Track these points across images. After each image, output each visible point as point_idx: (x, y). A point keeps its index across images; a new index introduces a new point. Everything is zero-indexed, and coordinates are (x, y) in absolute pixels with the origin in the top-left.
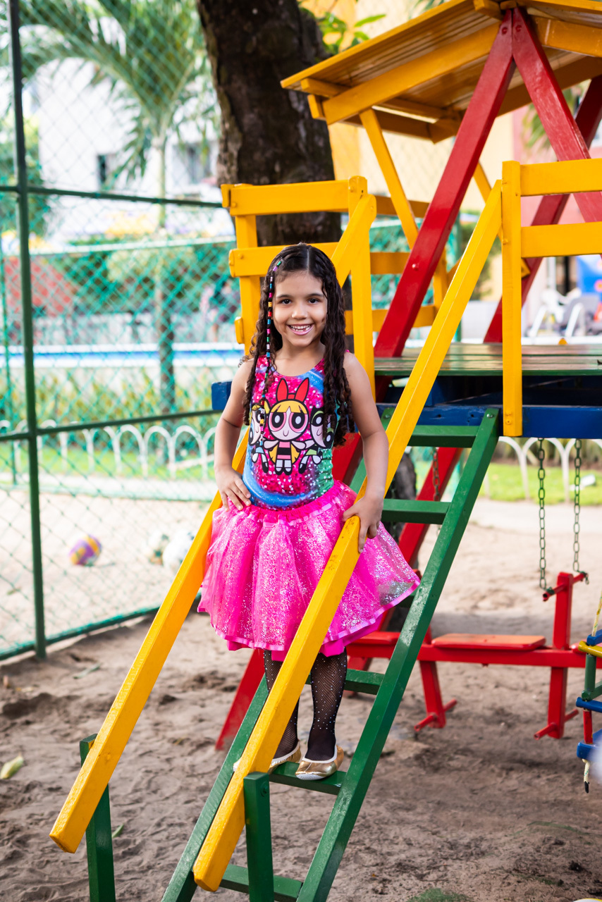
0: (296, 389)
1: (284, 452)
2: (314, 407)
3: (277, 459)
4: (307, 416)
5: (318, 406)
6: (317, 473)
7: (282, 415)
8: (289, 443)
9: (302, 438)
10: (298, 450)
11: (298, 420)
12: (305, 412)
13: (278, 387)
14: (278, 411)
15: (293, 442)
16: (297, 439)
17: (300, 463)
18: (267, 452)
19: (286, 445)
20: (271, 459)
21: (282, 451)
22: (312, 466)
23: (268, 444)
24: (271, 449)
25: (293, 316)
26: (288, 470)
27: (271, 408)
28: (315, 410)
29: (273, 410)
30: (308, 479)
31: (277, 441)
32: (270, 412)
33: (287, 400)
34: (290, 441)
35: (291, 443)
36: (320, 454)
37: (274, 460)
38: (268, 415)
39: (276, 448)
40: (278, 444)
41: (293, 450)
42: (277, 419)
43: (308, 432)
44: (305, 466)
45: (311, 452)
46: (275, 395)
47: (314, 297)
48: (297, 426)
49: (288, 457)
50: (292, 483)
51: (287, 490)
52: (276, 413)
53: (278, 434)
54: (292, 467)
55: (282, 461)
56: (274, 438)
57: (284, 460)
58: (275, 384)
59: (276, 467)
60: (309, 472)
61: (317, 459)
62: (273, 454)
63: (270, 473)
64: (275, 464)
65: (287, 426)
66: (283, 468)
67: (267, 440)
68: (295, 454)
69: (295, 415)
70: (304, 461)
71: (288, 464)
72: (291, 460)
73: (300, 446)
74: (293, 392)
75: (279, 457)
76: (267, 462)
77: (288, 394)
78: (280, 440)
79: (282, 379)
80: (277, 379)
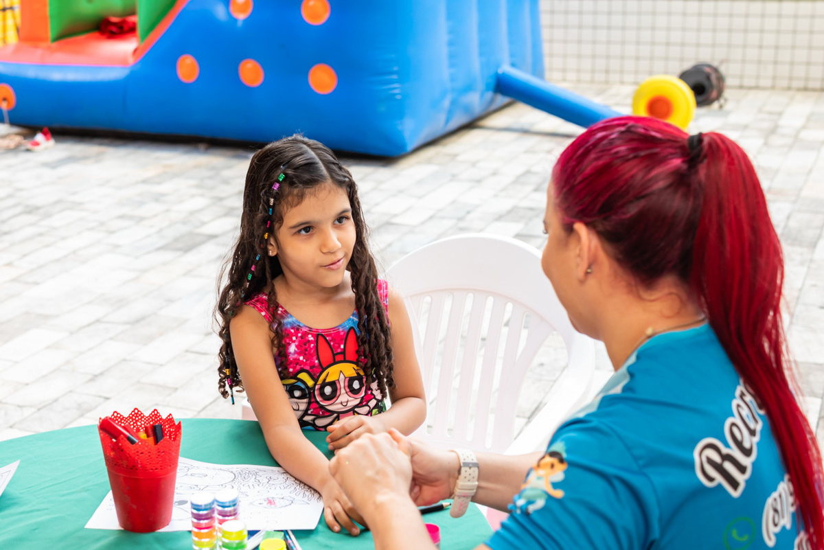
0: (342, 346)
4: (365, 379)
7: (333, 384)
11: (356, 385)
12: (361, 373)
13: (316, 348)
14: (327, 381)
15: (356, 409)
16: (359, 405)
23: (323, 422)
29: (320, 381)
31: (335, 415)
32: (315, 385)
33: (335, 363)
34: (353, 411)
38: (314, 389)
40: (338, 418)
42: (328, 390)
43: (369, 392)
46: (316, 361)
48: (355, 392)
52: (324, 385)
56: (332, 412)
58: (312, 345)
65: (343, 396)
69: (351, 380)
74: (339, 350)
77: (334, 355)
78: (340, 413)
79: (319, 335)
80: (311, 338)
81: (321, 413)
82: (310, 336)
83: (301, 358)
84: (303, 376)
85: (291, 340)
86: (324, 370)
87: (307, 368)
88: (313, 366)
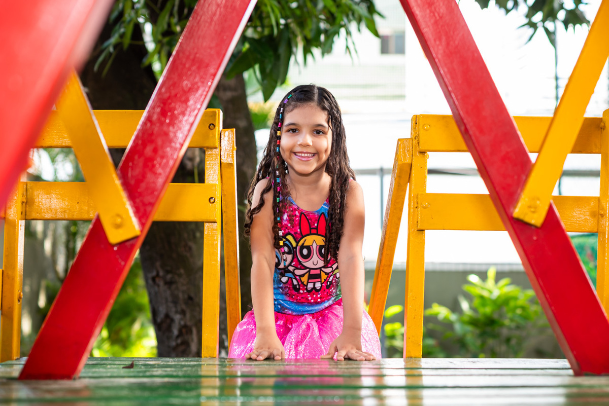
0: (316, 225)
1: (314, 277)
3: (308, 282)
6: (337, 285)
7: (309, 248)
8: (319, 270)
9: (330, 264)
10: (326, 274)
11: (324, 251)
14: (305, 245)
15: (322, 269)
16: (325, 266)
17: (328, 282)
18: (298, 278)
19: (318, 272)
20: (302, 283)
21: (311, 277)
22: (335, 281)
23: (298, 272)
24: (303, 275)
25: (299, 143)
26: (318, 288)
27: (297, 243)
29: (300, 244)
30: (332, 291)
31: (308, 270)
32: (297, 245)
33: (311, 234)
34: (320, 268)
35: (321, 270)
37: (305, 283)
38: (296, 248)
39: (307, 276)
40: (309, 271)
41: (323, 274)
42: (305, 252)
44: (331, 282)
45: (335, 272)
46: (299, 230)
47: (319, 128)
49: (319, 280)
52: (303, 247)
53: (309, 264)
54: (321, 286)
55: (313, 284)
56: (306, 268)
59: (307, 288)
60: (333, 286)
62: (305, 279)
63: (301, 291)
64: (307, 286)
65: (315, 258)
66: (314, 288)
67: (297, 268)
68: (324, 277)
69: (321, 247)
70: (331, 279)
71: (318, 285)
72: (321, 281)
73: (328, 270)
74: (314, 227)
75: (310, 281)
76: (299, 285)
77: (310, 229)
78: (310, 269)
79: (303, 214)
81: (299, 267)
82: (297, 212)
83: (289, 225)
84: (290, 237)
85: (285, 211)
86: (303, 237)
87: (293, 233)
88: (296, 233)
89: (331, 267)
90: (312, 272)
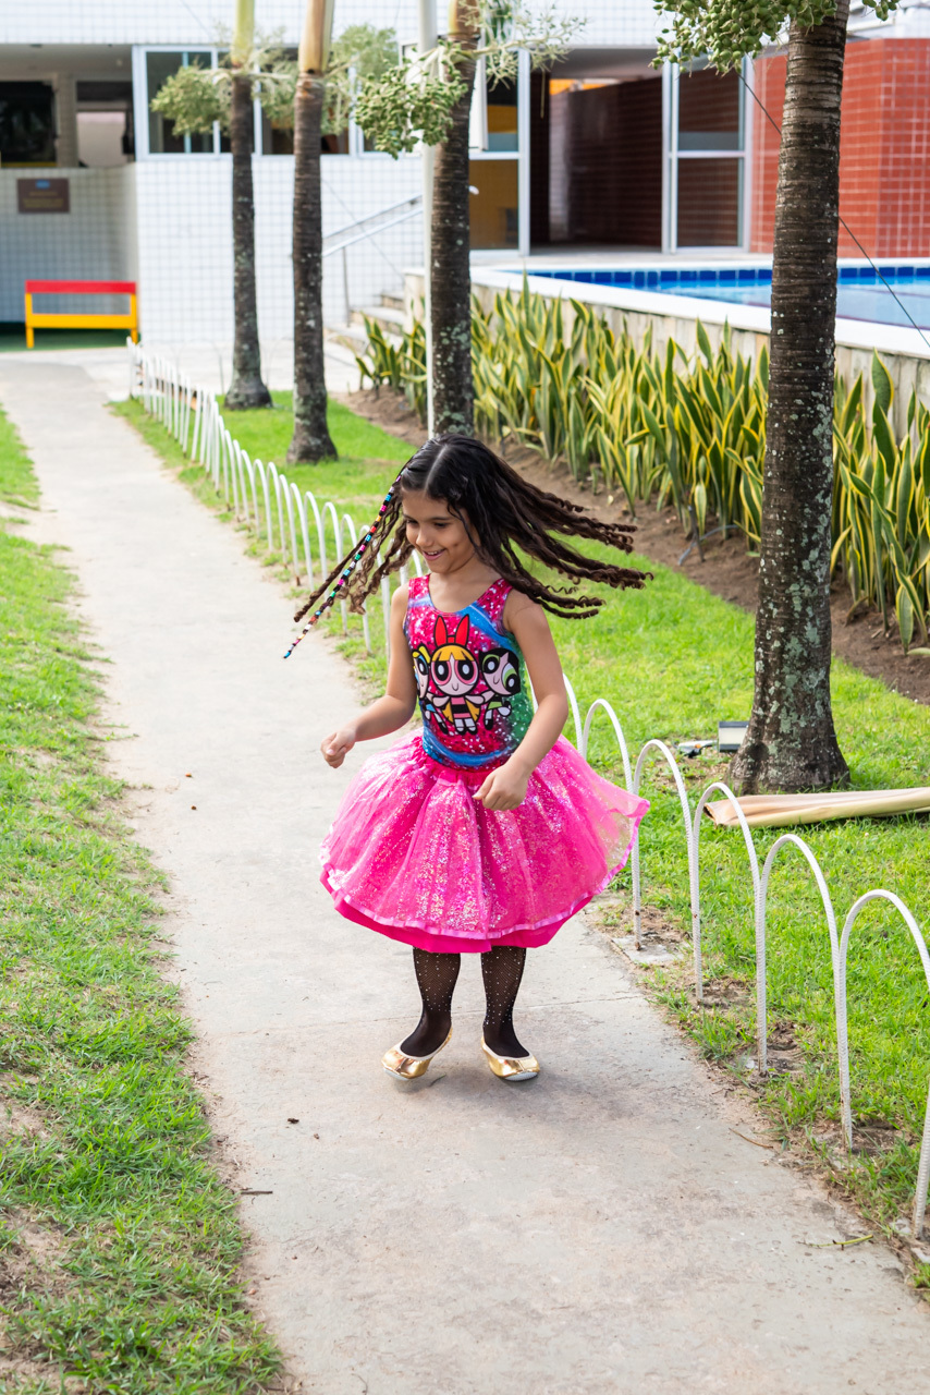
0: (455, 630)
1: (460, 709)
2: (480, 651)
3: (454, 719)
4: (475, 664)
5: (484, 649)
6: (510, 726)
7: (445, 664)
8: (462, 698)
9: (477, 690)
10: (476, 706)
11: (466, 669)
12: (471, 658)
14: (441, 660)
15: (467, 696)
16: (471, 693)
17: (484, 719)
18: (440, 711)
19: (460, 701)
20: (447, 720)
21: (457, 709)
22: (501, 720)
23: (439, 702)
24: (444, 706)
26: (473, 729)
28: (482, 655)
29: (434, 660)
30: (500, 734)
31: (448, 697)
33: (445, 645)
34: (463, 696)
35: (465, 698)
36: (506, 704)
37: (451, 721)
40: (449, 700)
41: (470, 706)
42: (442, 670)
43: (482, 683)
44: (492, 721)
45: (494, 705)
46: (432, 639)
48: (467, 677)
49: (467, 715)
50: (481, 742)
51: (478, 750)
52: (438, 664)
53: (446, 688)
54: (476, 726)
55: (461, 720)
56: (443, 694)
57: (463, 719)
60: (499, 727)
61: (505, 711)
62: (448, 713)
63: (451, 734)
64: (455, 724)
65: (454, 679)
66: (466, 728)
68: (475, 711)
69: (460, 664)
70: (489, 715)
71: (469, 723)
72: (472, 717)
73: (478, 700)
74: (452, 633)
75: (456, 716)
77: (446, 637)
78: (451, 696)
79: (440, 617)
80: (433, 617)
89: (480, 695)
90: (455, 702)
